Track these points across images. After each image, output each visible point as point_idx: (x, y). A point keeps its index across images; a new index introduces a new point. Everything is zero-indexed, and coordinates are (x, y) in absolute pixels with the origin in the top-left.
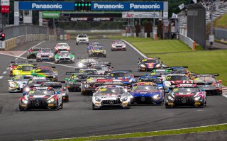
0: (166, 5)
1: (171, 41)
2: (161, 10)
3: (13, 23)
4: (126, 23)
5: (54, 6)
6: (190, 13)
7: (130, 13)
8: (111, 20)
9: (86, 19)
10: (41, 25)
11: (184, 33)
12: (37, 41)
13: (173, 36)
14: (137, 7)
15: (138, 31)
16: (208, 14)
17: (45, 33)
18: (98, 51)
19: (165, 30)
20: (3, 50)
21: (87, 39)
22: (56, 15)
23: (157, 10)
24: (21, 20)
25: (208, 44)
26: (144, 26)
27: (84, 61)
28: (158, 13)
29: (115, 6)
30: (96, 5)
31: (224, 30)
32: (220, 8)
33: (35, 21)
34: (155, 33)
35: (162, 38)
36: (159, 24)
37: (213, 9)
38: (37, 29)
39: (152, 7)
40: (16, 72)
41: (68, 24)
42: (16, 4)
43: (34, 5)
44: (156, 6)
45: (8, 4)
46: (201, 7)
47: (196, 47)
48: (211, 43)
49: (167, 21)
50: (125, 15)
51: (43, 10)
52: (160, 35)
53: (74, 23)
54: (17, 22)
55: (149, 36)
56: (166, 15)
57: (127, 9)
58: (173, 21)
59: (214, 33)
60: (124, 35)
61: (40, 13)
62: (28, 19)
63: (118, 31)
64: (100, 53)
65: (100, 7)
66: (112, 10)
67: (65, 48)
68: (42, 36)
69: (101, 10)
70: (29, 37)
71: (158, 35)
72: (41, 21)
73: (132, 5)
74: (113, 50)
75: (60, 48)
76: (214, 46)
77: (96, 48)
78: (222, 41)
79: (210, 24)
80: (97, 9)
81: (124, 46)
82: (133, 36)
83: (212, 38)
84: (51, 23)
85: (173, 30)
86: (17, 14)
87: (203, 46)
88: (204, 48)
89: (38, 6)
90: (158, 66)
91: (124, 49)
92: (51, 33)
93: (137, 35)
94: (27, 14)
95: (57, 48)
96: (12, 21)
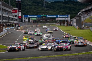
0: (69, 15)
1: (71, 27)
2: (68, 17)
3: (22, 22)
4: (57, 21)
5: (35, 16)
6: (77, 18)
7: (58, 18)
8: (53, 20)
9: (44, 20)
10: (31, 22)
11: (75, 24)
12: (30, 27)
13: (72, 25)
14: (60, 16)
15: (61, 24)
16: (82, 18)
17: (32, 24)
18: (50, 31)
19: (69, 23)
20: (19, 30)
21: (46, 27)
22: (35, 19)
23: (66, 17)
24: (25, 20)
25: (82, 27)
26: (62, 22)
27: (46, 35)
28: (67, 18)
29: (53, 16)
30: (48, 16)
31: (87, 23)
32: (86, 16)
33: (29, 21)
34: (66, 24)
35: (68, 26)
36: (67, 21)
37: (84, 17)
38: (30, 23)
39: (65, 16)
40: (24, 38)
41: (39, 22)
42: (23, 16)
43: (29, 16)
44: (66, 16)
45: (21, 16)
46: (80, 16)
47: (79, 29)
48: (83, 27)
49: (70, 21)
50: (56, 19)
51: (31, 17)
52: (68, 25)
53: (41, 21)
54: (23, 21)
55: (64, 25)
56: (69, 19)
57: (57, 17)
58: (71, 20)
59: (84, 24)
60: (56, 25)
61: (31, 18)
62: (27, 20)
63: (54, 24)
64: (51, 32)
65: (49, 16)
66: (53, 17)
67: (39, 30)
68: (31, 25)
69: (49, 17)
70: (27, 26)
71: (67, 25)
72: (31, 21)
73: (59, 16)
74: (54, 31)
75: (37, 30)
76: (84, 28)
77: (49, 30)
78: (87, 27)
79: (83, 21)
80: (48, 17)
81: (58, 29)
82: (59, 25)
83: (83, 26)
84: (34, 21)
85: (71, 23)
86: (23, 19)
87: (81, 28)
88: (81, 29)
89: (30, 16)
90: (69, 36)
91: (58, 31)
92: (34, 25)
93: (60, 25)
94: (26, 19)
95: (36, 30)
96: (22, 21)
